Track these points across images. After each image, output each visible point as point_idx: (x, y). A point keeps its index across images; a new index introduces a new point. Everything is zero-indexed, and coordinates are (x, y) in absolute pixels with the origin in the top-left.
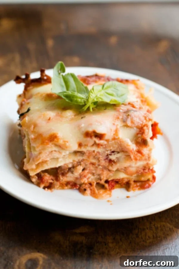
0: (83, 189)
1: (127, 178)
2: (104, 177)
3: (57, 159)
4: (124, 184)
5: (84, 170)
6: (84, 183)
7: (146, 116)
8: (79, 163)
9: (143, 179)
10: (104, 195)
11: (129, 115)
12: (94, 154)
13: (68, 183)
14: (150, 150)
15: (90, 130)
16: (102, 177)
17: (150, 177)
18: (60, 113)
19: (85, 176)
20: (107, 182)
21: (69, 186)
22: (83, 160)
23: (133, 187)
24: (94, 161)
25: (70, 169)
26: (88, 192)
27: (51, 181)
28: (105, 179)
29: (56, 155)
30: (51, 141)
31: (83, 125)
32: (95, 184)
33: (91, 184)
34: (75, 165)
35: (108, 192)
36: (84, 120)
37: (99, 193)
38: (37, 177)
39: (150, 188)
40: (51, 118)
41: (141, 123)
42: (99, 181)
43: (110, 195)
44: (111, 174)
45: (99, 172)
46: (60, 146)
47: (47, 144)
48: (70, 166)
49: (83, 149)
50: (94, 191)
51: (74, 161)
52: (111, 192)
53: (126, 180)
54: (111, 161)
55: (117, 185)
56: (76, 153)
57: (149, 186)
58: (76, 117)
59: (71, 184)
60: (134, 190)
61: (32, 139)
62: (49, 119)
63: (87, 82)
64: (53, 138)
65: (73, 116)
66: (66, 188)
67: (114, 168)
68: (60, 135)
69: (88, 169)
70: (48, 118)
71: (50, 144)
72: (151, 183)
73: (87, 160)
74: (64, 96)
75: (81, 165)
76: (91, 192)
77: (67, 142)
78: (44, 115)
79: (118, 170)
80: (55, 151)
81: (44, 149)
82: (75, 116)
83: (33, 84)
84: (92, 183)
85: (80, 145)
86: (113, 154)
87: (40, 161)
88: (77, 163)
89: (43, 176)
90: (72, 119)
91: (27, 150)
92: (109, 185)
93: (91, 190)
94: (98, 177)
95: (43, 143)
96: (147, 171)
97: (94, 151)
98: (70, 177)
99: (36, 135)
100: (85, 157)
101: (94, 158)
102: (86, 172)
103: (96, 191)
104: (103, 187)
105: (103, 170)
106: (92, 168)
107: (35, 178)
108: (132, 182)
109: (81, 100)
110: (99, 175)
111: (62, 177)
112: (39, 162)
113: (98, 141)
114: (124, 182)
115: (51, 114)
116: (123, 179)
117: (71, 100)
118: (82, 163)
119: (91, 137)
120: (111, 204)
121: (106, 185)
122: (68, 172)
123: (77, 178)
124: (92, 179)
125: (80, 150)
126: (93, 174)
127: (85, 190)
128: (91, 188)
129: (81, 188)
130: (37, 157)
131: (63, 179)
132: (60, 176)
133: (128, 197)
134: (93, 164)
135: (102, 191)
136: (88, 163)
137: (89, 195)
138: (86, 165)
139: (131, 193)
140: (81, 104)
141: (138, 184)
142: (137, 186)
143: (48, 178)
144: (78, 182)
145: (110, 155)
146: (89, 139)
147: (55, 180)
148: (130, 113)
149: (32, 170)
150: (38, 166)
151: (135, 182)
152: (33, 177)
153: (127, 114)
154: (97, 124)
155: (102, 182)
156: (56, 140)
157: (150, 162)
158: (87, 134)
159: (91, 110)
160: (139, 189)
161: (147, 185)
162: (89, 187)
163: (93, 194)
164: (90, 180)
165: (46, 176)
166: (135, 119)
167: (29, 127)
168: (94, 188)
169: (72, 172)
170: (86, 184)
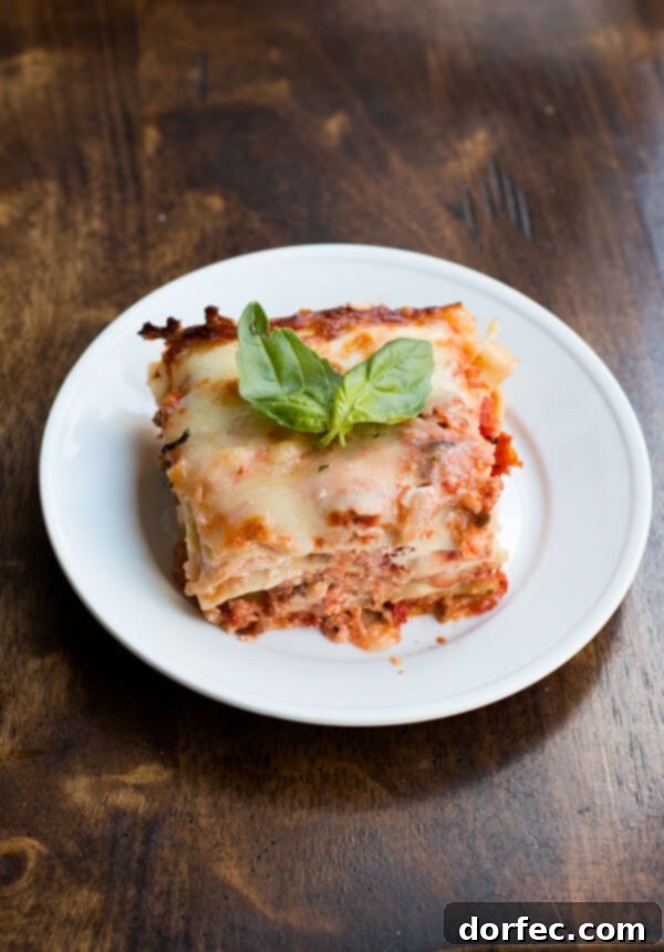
0: (331, 627)
1: (437, 594)
2: (381, 596)
3: (266, 572)
4: (430, 606)
5: (332, 587)
6: (333, 614)
7: (476, 456)
8: (319, 577)
9: (475, 591)
10: (383, 640)
11: (434, 459)
12: (353, 557)
13: (292, 617)
14: (490, 537)
15: (342, 508)
16: (376, 597)
17: (494, 586)
18: (264, 448)
19: (334, 602)
20: (388, 605)
21: (297, 622)
22: (328, 571)
23: (453, 612)
24: (354, 569)
25: (296, 589)
26: (344, 633)
27: (253, 618)
28: (383, 600)
29: (263, 565)
30: (248, 538)
31: (323, 494)
32: (359, 613)
33: (348, 613)
34: (309, 581)
35: (392, 630)
36: (325, 476)
37: (369, 634)
38: (218, 611)
39: (495, 609)
40: (244, 469)
41: (466, 476)
42: (369, 606)
43: (397, 637)
44: (398, 590)
45: (368, 587)
46: (271, 548)
47: (240, 544)
48: (298, 582)
49: (326, 549)
50: (358, 630)
51: (306, 573)
52: (399, 629)
53: (435, 598)
54: (394, 568)
55: (414, 609)
56: (311, 557)
57: (492, 605)
58: (306, 462)
59: (301, 617)
60: (455, 619)
61: (202, 527)
62: (240, 472)
63: (325, 332)
64: (253, 530)
65: (298, 460)
66: (290, 625)
67: (405, 580)
68: (270, 520)
69: (341, 585)
70: (237, 468)
71: (249, 544)
72: (496, 598)
73: (336, 569)
74: (272, 412)
75: (323, 580)
76: (351, 635)
77: (289, 539)
78: (226, 458)
79: (414, 581)
80: (260, 557)
81: (233, 556)
82: (302, 457)
83: (188, 343)
84: (353, 612)
85: (319, 542)
86: (399, 553)
87: (226, 578)
88: (315, 576)
89: (234, 608)
90: (296, 470)
91: (190, 548)
92: (394, 615)
93: (350, 628)
94: (367, 597)
95: (230, 542)
96: (484, 576)
97: (353, 551)
98: (298, 604)
99: (211, 516)
100: (332, 564)
101: (355, 563)
102: (337, 591)
103: (364, 632)
104: (379, 617)
105: (376, 584)
106: (349, 582)
107: (215, 613)
108: (449, 602)
109: (316, 421)
110: (369, 593)
111: (280, 606)
112: (221, 581)
113: (361, 532)
114: (430, 602)
115: (244, 454)
116: (426, 598)
117: (292, 422)
118: (326, 576)
119: (345, 523)
120: (400, 672)
121: (388, 615)
122: (293, 594)
123: (315, 606)
124: (351, 603)
125: (319, 551)
126: (354, 593)
127: (336, 630)
128: (351, 623)
129: (327, 624)
130: (216, 570)
131: (281, 610)
132: (275, 604)
133: (441, 641)
134: (352, 575)
135: (377, 629)
136: (340, 575)
137: (346, 640)
138: (336, 579)
139: (448, 628)
140: (316, 431)
141: (465, 602)
142: (462, 608)
143: (246, 612)
144: (318, 613)
145: (394, 555)
146: (339, 529)
147: (262, 614)
148: (437, 453)
149: (207, 596)
150: (220, 589)
151: (457, 597)
152: (210, 612)
153: (430, 457)
154: (357, 488)
155: (378, 607)
156: (260, 535)
157: (492, 560)
158: (335, 519)
159: (343, 441)
160: (468, 614)
161: (487, 603)
162: (346, 622)
163: (357, 639)
164: (347, 605)
165: (240, 607)
166: (450, 468)
167: (191, 490)
168: (357, 624)
169: (304, 595)
170: (337, 616)
